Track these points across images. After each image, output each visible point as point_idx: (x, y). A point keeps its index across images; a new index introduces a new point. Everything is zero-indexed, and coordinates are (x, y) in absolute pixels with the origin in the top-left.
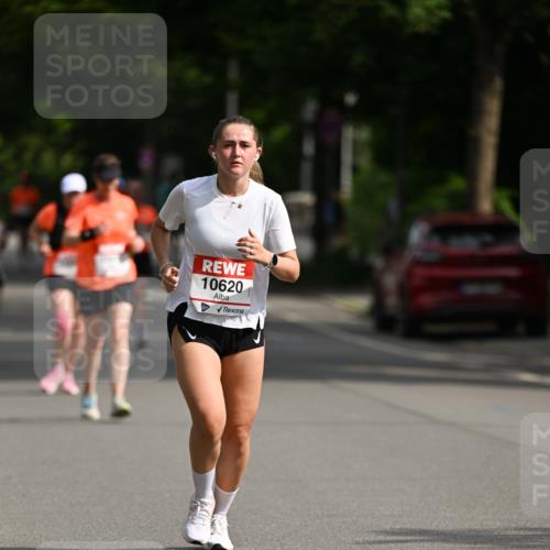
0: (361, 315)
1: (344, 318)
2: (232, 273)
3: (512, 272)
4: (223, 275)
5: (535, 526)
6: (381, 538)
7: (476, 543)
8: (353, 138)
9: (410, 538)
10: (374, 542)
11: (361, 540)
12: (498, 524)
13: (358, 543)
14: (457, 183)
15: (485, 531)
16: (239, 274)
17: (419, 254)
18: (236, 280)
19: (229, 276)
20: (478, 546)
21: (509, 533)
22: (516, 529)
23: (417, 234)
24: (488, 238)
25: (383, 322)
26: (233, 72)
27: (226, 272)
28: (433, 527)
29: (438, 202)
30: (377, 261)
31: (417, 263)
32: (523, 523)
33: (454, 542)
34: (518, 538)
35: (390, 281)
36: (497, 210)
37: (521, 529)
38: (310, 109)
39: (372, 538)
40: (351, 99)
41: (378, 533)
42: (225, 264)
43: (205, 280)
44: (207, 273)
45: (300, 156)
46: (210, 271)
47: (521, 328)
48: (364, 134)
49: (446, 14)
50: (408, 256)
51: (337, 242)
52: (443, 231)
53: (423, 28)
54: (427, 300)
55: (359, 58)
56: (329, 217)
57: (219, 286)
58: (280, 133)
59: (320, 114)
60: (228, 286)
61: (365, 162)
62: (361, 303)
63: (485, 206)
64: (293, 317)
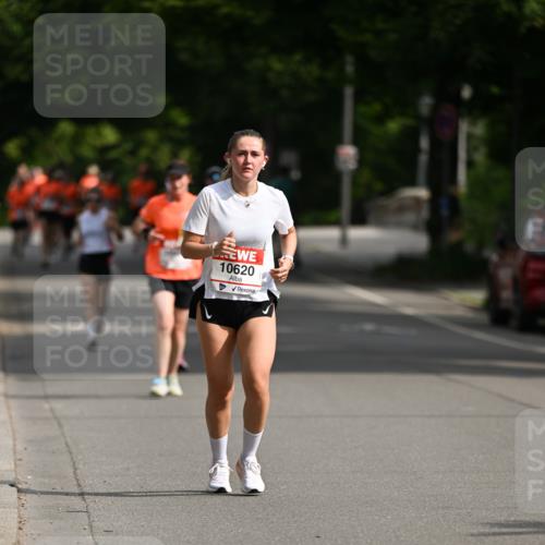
0: (474, 309)
1: (459, 312)
2: (245, 259)
4: (236, 261)
6: (496, 530)
8: (469, 132)
10: (488, 535)
11: (475, 531)
13: (472, 535)
16: (251, 260)
18: (248, 265)
19: (242, 261)
25: (498, 316)
26: (350, 69)
27: (240, 258)
30: (494, 257)
35: (505, 275)
38: (426, 103)
39: (487, 530)
40: (466, 93)
41: (492, 525)
42: (238, 252)
43: (223, 264)
45: (417, 150)
48: (480, 129)
51: (453, 236)
56: (445, 212)
57: (234, 269)
58: (393, 126)
59: (435, 108)
60: (241, 270)
61: (480, 157)
62: (477, 296)
64: (409, 311)
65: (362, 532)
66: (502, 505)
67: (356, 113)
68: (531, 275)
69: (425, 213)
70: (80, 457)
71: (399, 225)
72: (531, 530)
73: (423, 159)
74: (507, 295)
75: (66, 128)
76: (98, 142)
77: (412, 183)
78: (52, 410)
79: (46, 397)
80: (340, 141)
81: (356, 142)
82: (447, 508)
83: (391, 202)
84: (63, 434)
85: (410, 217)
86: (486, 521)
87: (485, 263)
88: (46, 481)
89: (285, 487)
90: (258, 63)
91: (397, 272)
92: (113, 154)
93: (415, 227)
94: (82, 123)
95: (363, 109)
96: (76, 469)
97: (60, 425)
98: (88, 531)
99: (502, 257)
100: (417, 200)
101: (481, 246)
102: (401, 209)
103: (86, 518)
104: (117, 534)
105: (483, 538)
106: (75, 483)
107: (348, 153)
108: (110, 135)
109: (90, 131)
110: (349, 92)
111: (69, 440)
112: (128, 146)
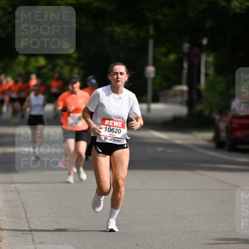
0: (208, 141)
1: (202, 142)
2: (117, 126)
4: (113, 126)
6: (218, 242)
8: (206, 60)
10: (215, 244)
11: (209, 243)
13: (207, 244)
16: (120, 126)
18: (118, 129)
19: (116, 127)
25: (219, 144)
26: (151, 31)
27: (115, 125)
30: (217, 117)
31: (234, 117)
35: (222, 125)
38: (186, 46)
39: (214, 242)
40: (205, 42)
41: (217, 239)
42: (114, 122)
43: (106, 128)
44: (107, 125)
45: (182, 68)
46: (108, 124)
48: (211, 59)
50: (231, 114)
51: (199, 108)
54: (239, 134)
56: (195, 97)
57: (112, 130)
58: (172, 57)
59: (191, 49)
60: (115, 131)
61: (211, 71)
62: (210, 135)
64: (178, 142)
65: (157, 242)
66: (221, 231)
67: (154, 52)
68: (234, 126)
69: (186, 97)
70: (28, 209)
71: (174, 103)
72: (234, 242)
73: (185, 72)
74: (223, 134)
75: (22, 59)
76: (37, 65)
77: (180, 83)
78: (15, 187)
79: (13, 183)
80: (147, 64)
81: (154, 65)
82: (196, 232)
83: (171, 92)
84: (20, 198)
85: (179, 99)
86: (214, 238)
87: (213, 120)
88: (13, 220)
89: (122, 222)
90: (110, 28)
91: (173, 124)
92: (44, 71)
93: (181, 103)
94: (29, 56)
95: (157, 50)
96: (26, 214)
97: (19, 194)
98: (32, 242)
99: (221, 117)
100: (182, 91)
101: (211, 112)
102: (175, 95)
103: (31, 237)
104: (45, 244)
105: (212, 245)
106: (26, 220)
107: (151, 70)
108: (42, 61)
109: (33, 60)
110: (151, 42)
111: (23, 201)
112: (50, 67)
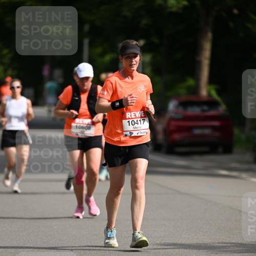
3: (216, 123)
5: (227, 241)
7: (199, 249)
9: (168, 247)
12: (210, 240)
14: (191, 82)
15: (204, 244)
17: (173, 115)
20: (201, 251)
21: (215, 245)
22: (218, 243)
23: (172, 105)
24: (205, 108)
28: (179, 242)
29: (182, 90)
31: (172, 119)
32: (221, 240)
33: (189, 249)
34: (219, 247)
35: (160, 127)
36: (209, 95)
37: (220, 243)
41: (154, 245)
47: (220, 150)
48: (148, 58)
49: (185, 3)
50: (168, 116)
52: (184, 104)
53: (174, 9)
55: (144, 22)
63: (204, 92)
66: (158, 236)
68: (172, 128)
72: (172, 247)
74: (160, 137)
